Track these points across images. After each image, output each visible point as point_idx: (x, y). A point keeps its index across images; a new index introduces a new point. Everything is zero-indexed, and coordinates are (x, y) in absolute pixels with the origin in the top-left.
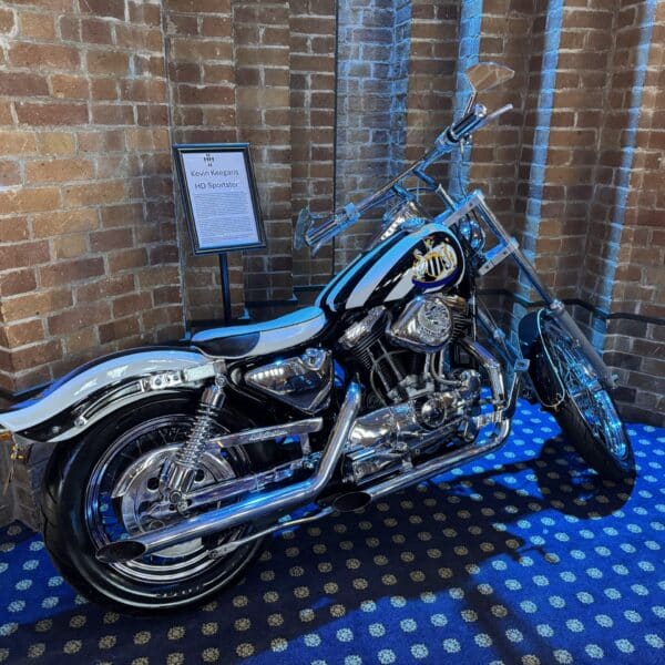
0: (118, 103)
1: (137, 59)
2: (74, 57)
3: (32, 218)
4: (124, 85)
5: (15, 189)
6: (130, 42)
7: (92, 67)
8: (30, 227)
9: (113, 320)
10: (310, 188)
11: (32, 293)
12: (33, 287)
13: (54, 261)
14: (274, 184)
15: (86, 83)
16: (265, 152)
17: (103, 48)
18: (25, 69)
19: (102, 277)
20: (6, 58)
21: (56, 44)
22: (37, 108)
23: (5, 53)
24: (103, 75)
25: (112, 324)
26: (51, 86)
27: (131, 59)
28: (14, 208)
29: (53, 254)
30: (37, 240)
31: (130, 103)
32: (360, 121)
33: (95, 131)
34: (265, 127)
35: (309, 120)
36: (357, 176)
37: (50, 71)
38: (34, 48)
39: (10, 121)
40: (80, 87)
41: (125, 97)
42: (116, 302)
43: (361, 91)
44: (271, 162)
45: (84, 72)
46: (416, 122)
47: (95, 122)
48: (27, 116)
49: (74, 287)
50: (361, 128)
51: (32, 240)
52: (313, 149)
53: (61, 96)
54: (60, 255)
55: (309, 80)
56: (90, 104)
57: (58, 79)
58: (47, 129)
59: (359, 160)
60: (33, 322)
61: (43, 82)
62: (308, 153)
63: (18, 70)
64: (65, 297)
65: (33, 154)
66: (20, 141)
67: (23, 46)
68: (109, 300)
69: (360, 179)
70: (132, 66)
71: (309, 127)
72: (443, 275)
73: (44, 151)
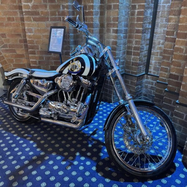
0: (57, 16)
1: (63, 6)
2: (46, 7)
3: (35, 40)
4: (59, 12)
5: (32, 34)
6: (61, 2)
7: (50, 8)
8: (35, 42)
9: (54, 65)
10: (134, 42)
11: (35, 55)
12: (35, 54)
13: (40, 50)
14: (113, 40)
15: (48, 12)
16: (112, 30)
17: (53, 4)
18: (34, 10)
19: (51, 55)
20: (31, 8)
21: (42, 4)
22: (37, 18)
23: (31, 7)
24: (53, 10)
25: (53, 66)
26: (40, 13)
27: (61, 6)
28: (32, 38)
29: (40, 49)
30: (36, 45)
31: (60, 16)
32: (164, 21)
33: (50, 23)
34: (112, 22)
35: (136, 20)
36: (161, 40)
37: (40, 10)
38: (37, 5)
39: (31, 21)
40: (47, 13)
41: (59, 15)
42: (54, 62)
43: (166, 9)
44: (113, 33)
45: (48, 10)
46: (172, 21)
47: (51, 21)
48: (35, 20)
49: (44, 56)
50: (164, 23)
51: (35, 45)
52: (136, 29)
53: (42, 15)
54: (41, 49)
55: (137, 7)
56: (49, 17)
57: (42, 12)
58: (39, 22)
59: (162, 34)
60: (35, 61)
61: (38, 13)
62: (134, 31)
63: (33, 10)
64: (42, 58)
65: (36, 27)
66: (33, 25)
67: (34, 5)
68: (53, 61)
69: (162, 41)
70: (61, 7)
71: (136, 22)
72: (76, 70)
73: (38, 27)
